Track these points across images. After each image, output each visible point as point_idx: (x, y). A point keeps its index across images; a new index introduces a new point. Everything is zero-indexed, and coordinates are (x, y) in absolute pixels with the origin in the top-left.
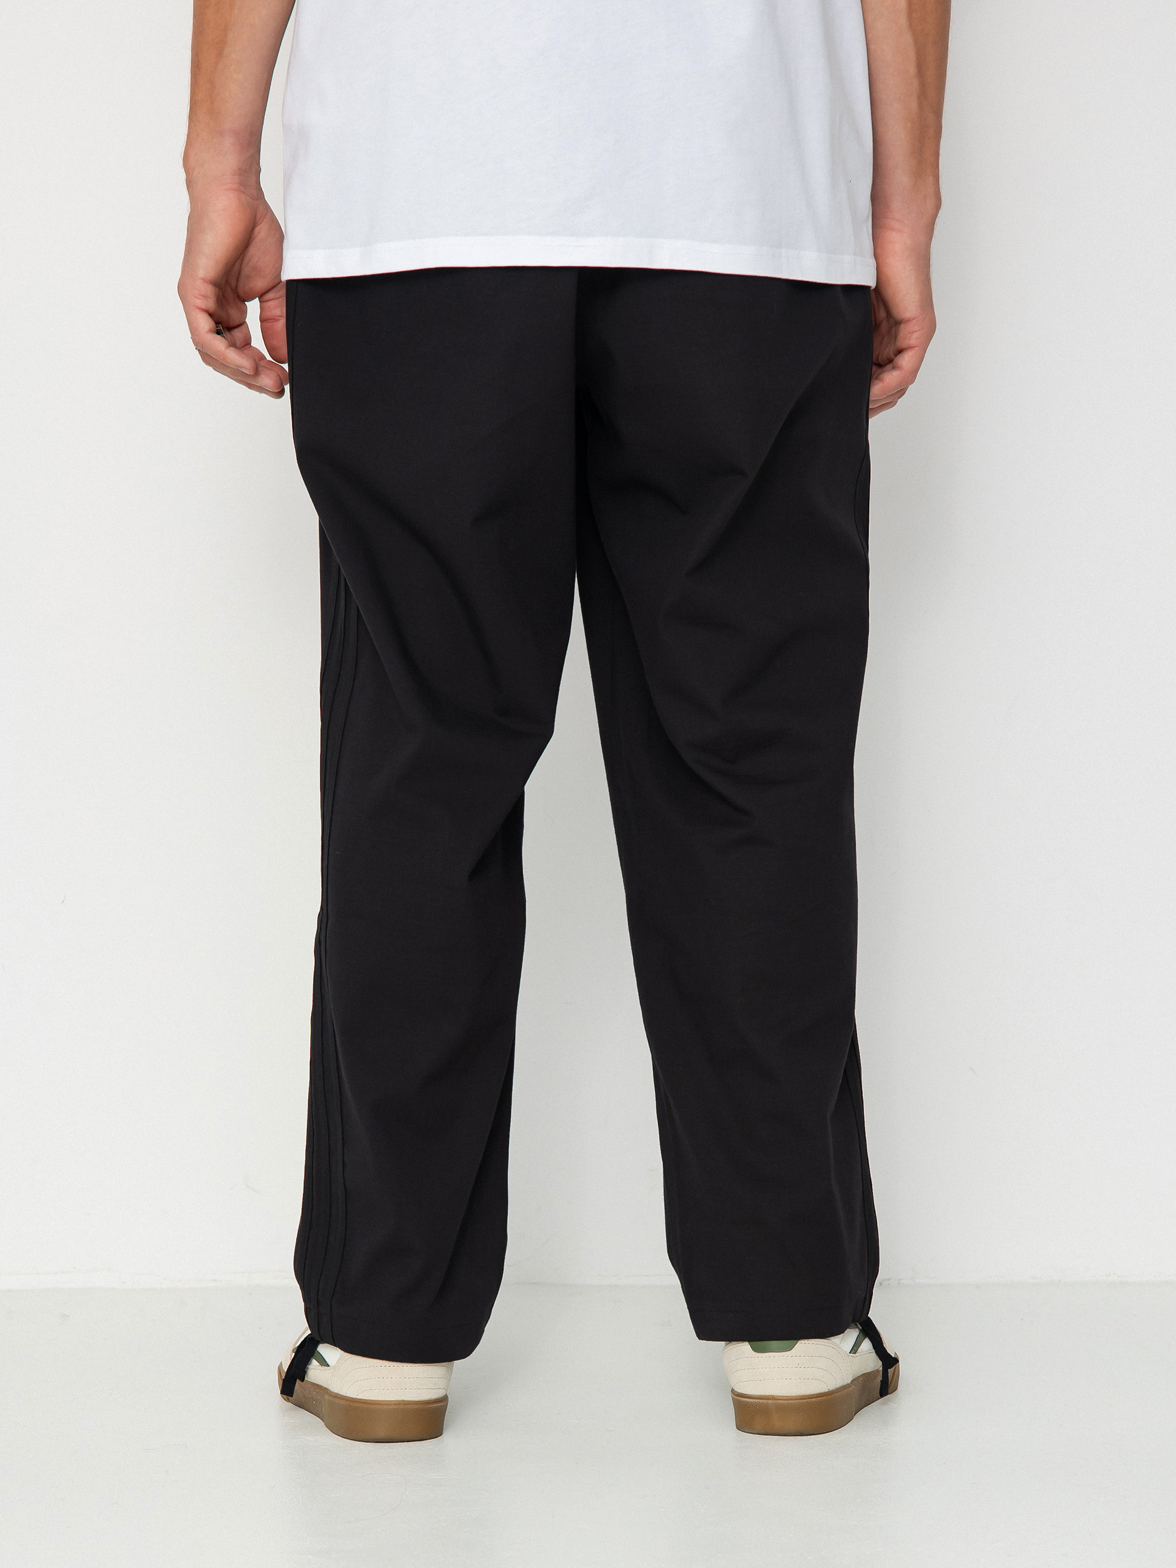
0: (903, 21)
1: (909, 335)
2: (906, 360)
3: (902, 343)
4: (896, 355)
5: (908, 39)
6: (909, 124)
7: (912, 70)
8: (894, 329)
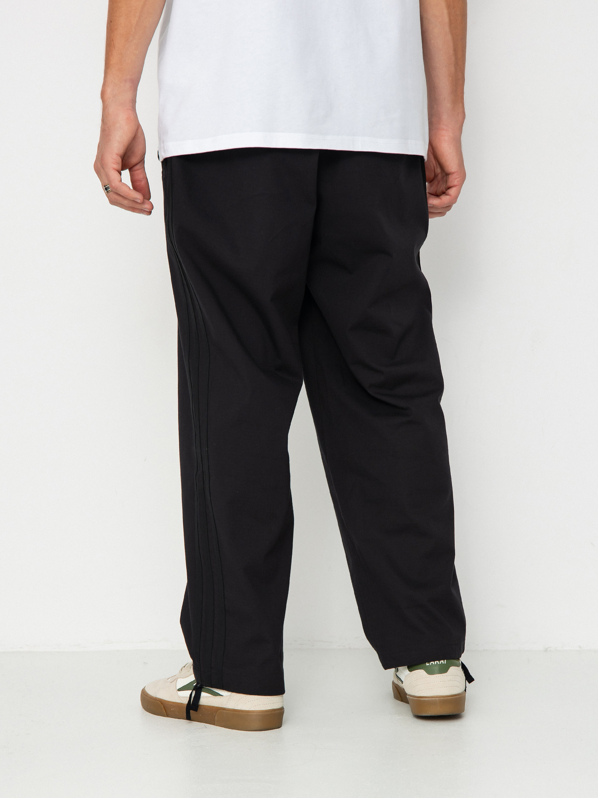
0: (447, 29)
1: (454, 180)
2: (452, 191)
3: (450, 184)
4: (446, 191)
5: (449, 37)
6: (450, 78)
7: (452, 52)
8: (445, 178)
